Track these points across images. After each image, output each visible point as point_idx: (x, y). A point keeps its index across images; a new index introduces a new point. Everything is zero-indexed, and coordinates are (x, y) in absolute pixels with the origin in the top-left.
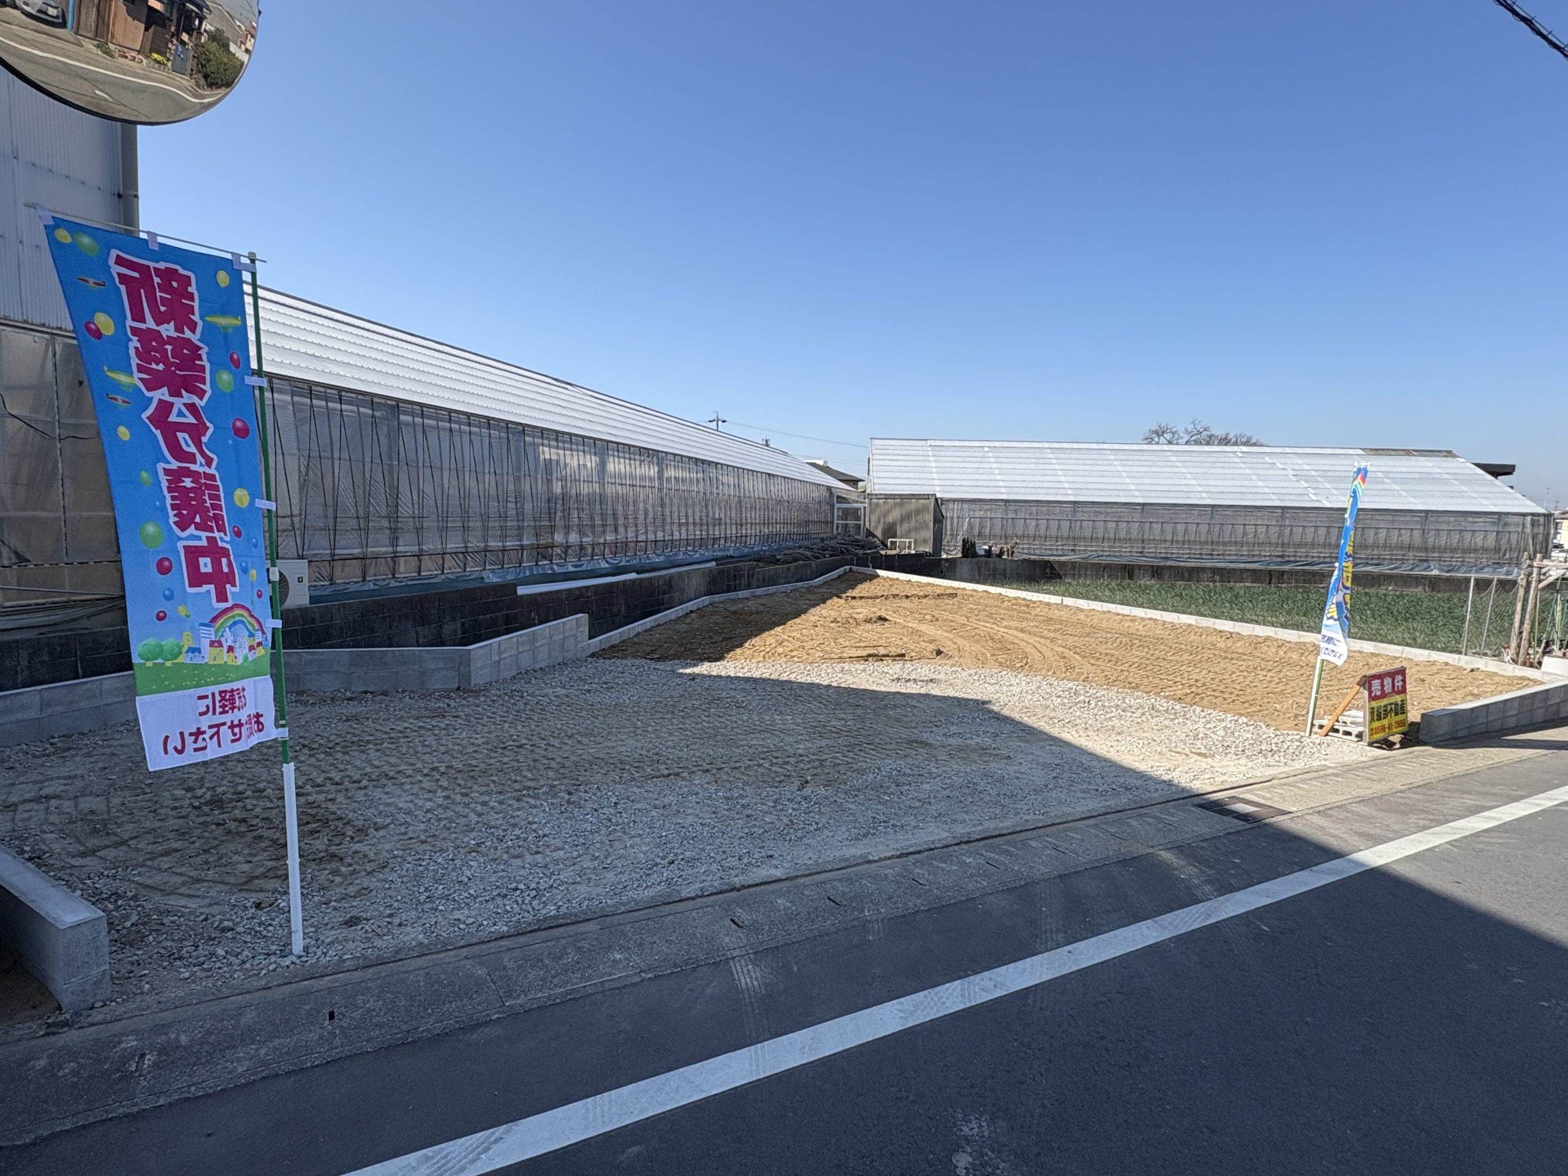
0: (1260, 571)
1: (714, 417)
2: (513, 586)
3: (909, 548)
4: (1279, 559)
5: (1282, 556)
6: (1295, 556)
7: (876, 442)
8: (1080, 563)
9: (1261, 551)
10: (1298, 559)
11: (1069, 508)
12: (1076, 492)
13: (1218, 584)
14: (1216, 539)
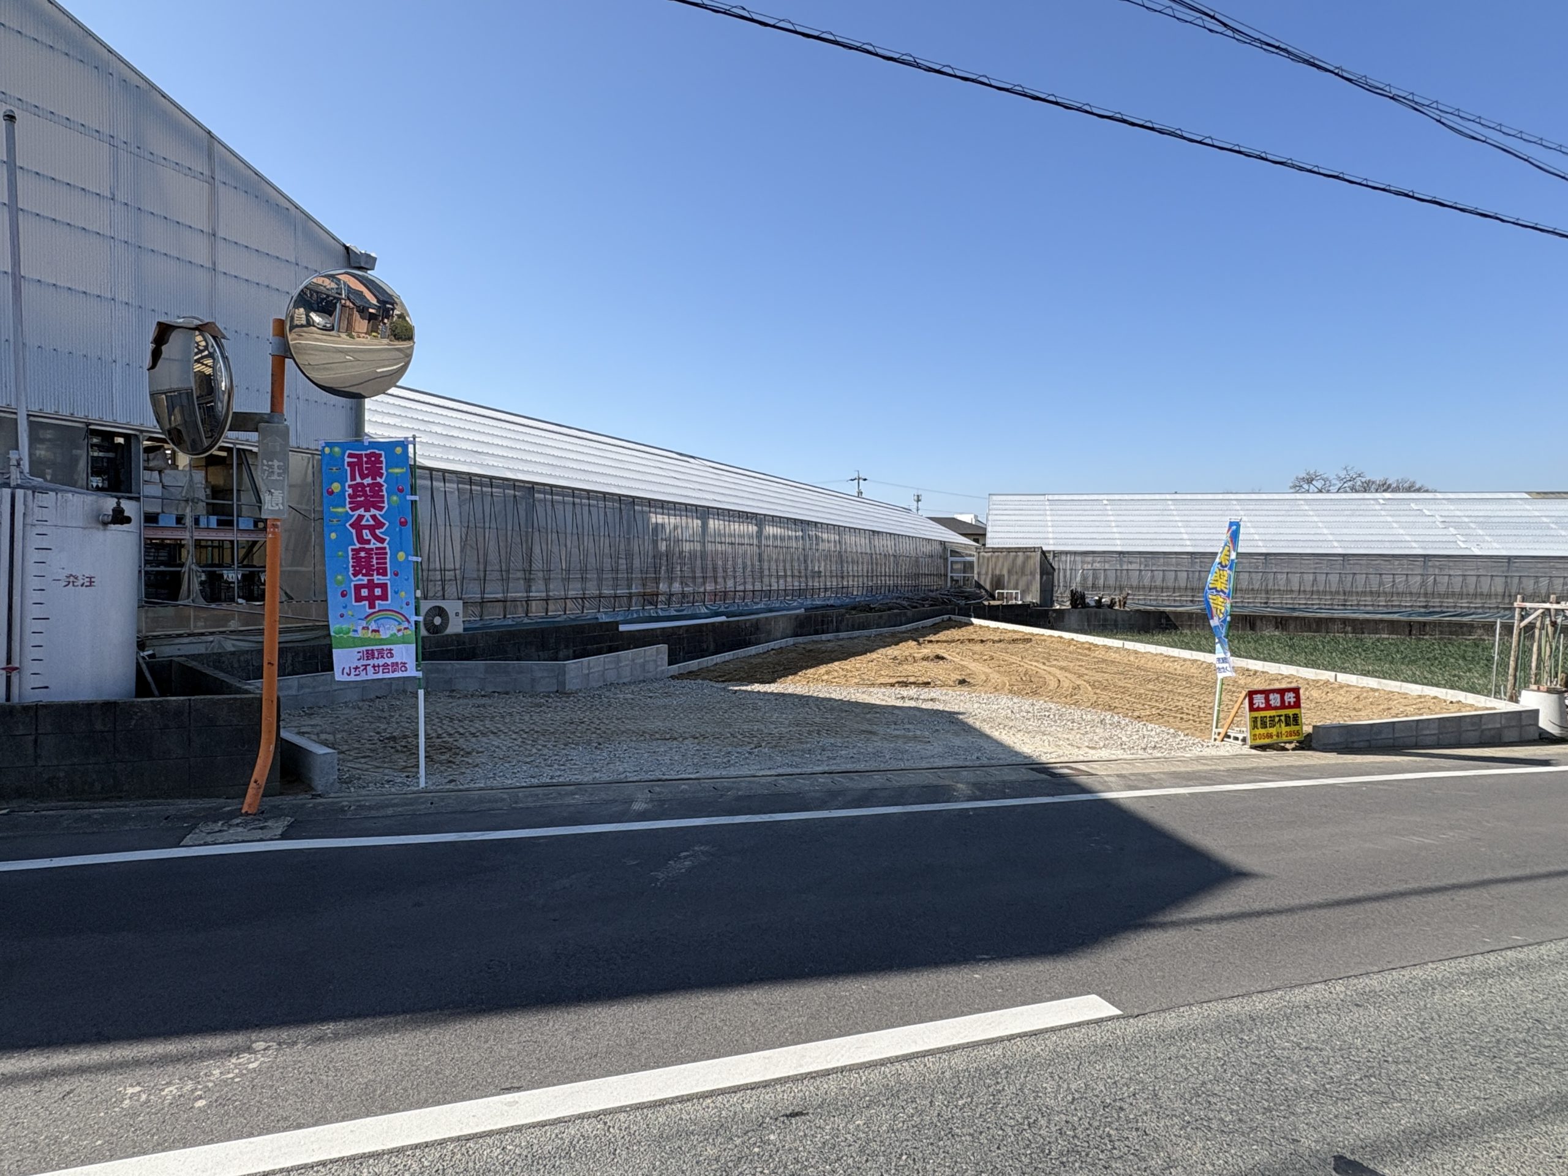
0: (1398, 621)
1: (856, 476)
2: (617, 624)
3: (1016, 599)
4: (1422, 610)
5: (1425, 607)
6: (1441, 606)
7: (994, 498)
8: (1197, 614)
9: (1401, 601)
10: (1445, 610)
11: (1186, 560)
12: (1194, 543)
13: (1350, 635)
14: (1348, 589)
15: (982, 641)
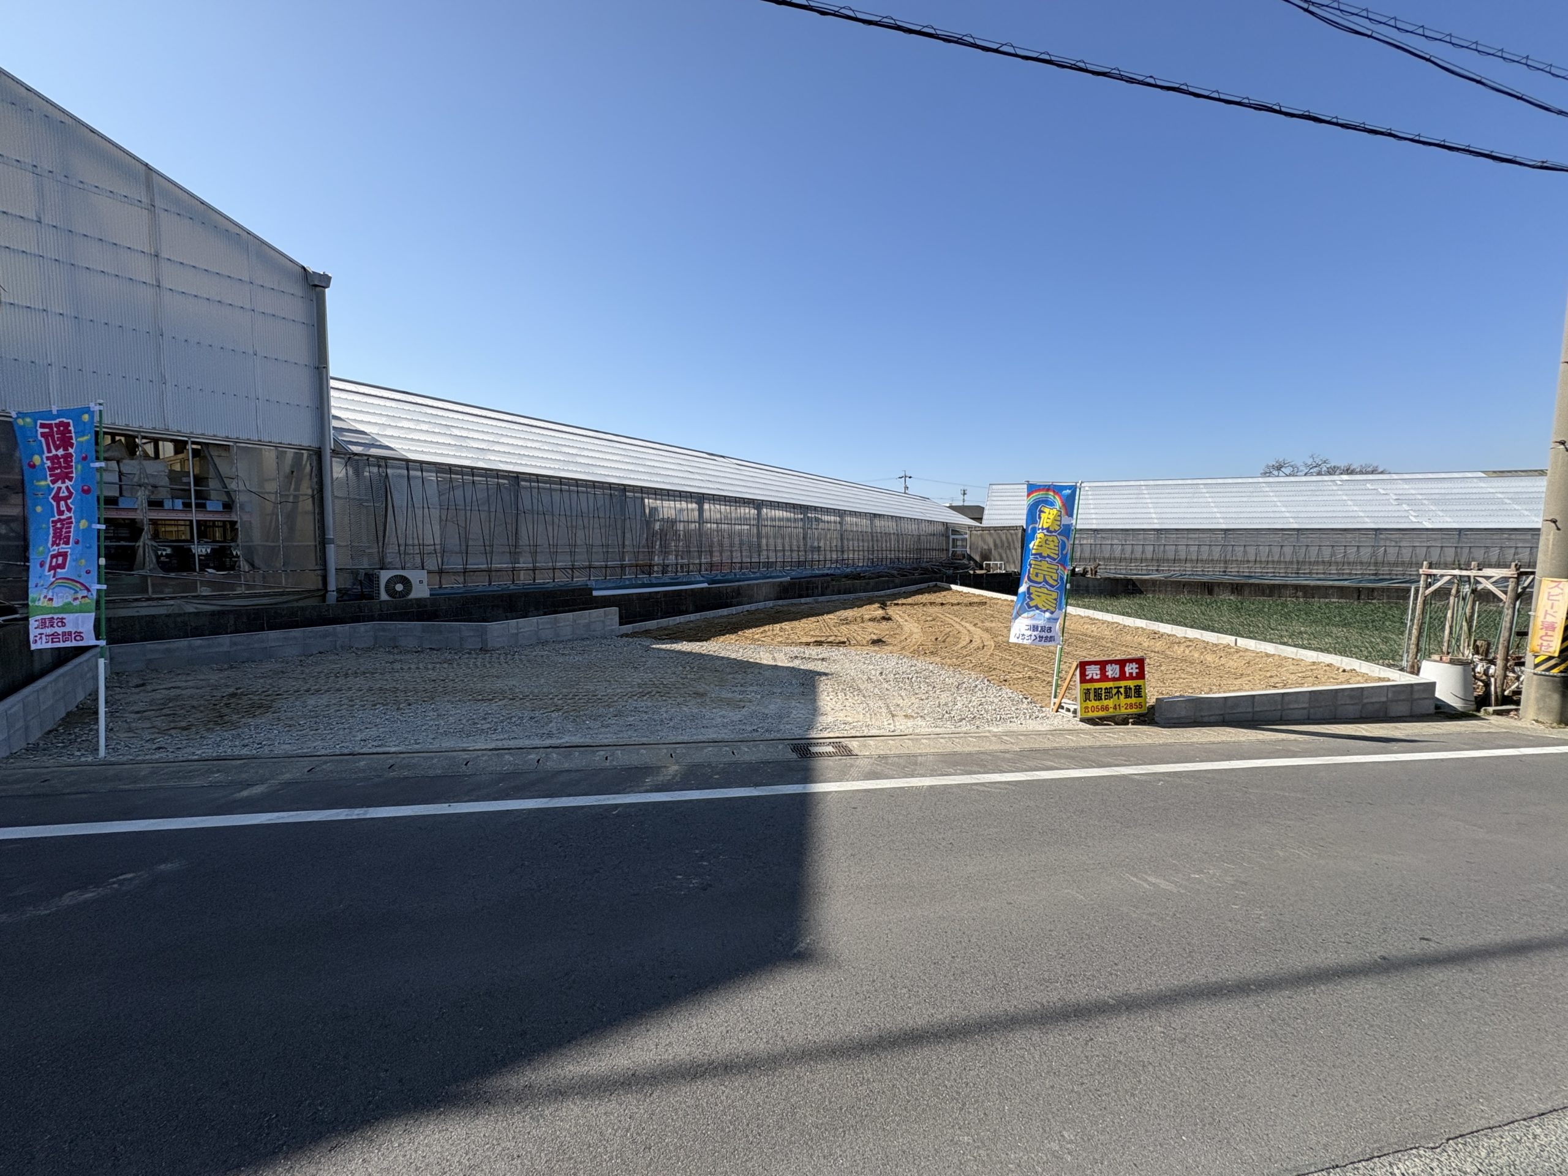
0: (1349, 587)
2: (591, 590)
3: (1000, 568)
4: (1372, 577)
5: (1376, 574)
8: (1160, 581)
9: (1351, 570)
10: (1394, 577)
11: (1153, 535)
12: (1160, 521)
13: (1301, 600)
14: (1301, 559)
15: (942, 604)
